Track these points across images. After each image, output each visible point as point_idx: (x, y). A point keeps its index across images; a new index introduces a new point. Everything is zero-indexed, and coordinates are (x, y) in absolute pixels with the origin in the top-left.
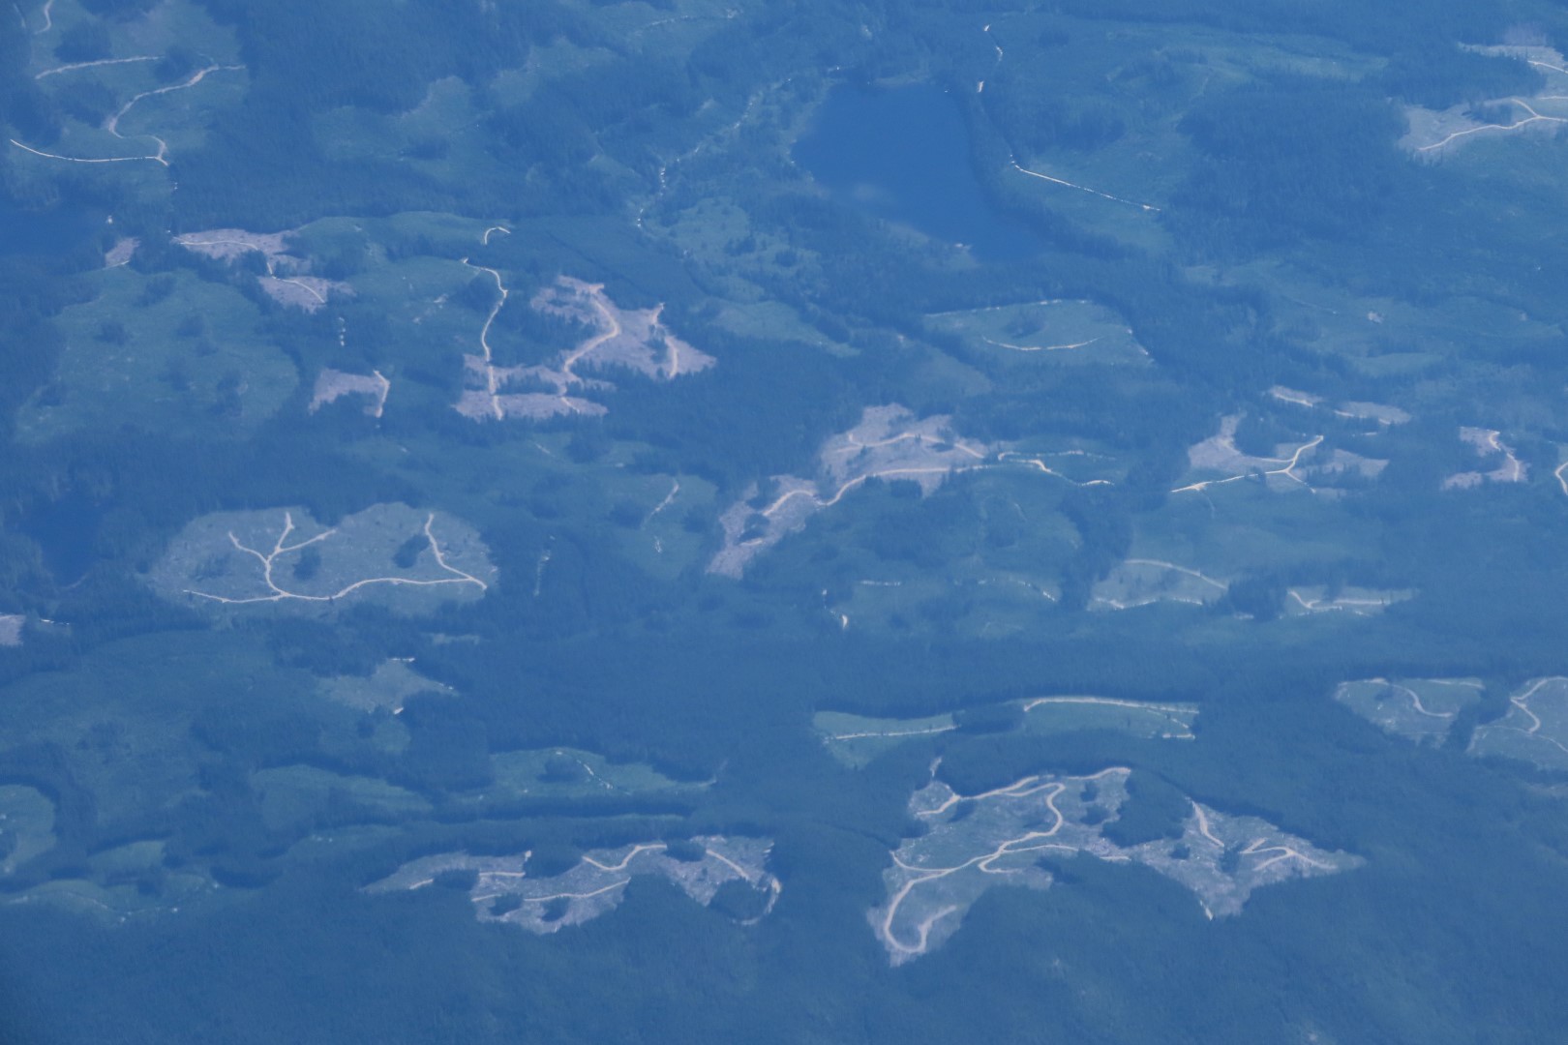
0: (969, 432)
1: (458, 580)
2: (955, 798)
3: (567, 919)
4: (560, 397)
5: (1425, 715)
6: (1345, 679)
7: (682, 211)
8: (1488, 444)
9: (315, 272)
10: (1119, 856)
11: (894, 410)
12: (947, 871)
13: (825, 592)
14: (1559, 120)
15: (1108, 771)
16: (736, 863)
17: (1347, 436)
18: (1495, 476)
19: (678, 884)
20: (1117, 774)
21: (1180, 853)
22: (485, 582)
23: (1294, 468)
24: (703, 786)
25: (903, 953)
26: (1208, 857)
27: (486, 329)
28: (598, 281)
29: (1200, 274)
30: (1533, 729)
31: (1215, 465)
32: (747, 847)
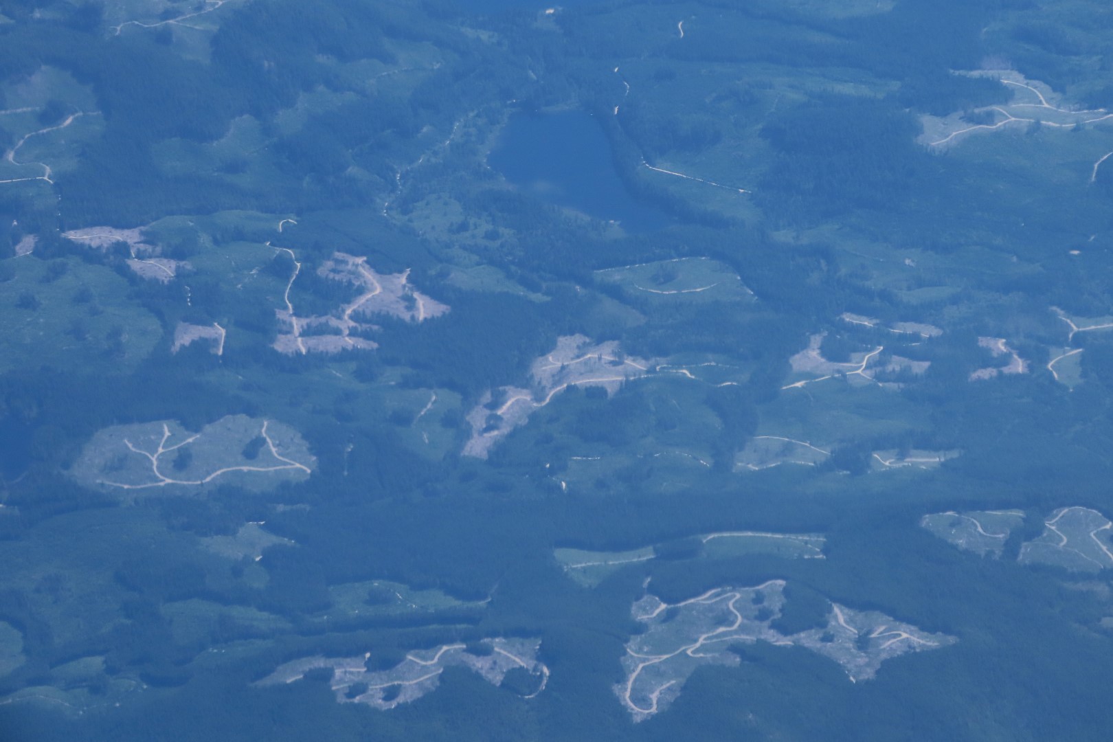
0: (634, 352)
1: (289, 467)
2: (663, 606)
3: (401, 699)
4: (343, 337)
5: (986, 536)
6: (927, 513)
7: (415, 204)
8: (999, 348)
9: (165, 255)
10: (785, 641)
11: (579, 339)
12: (665, 657)
13: (548, 466)
14: (1028, 120)
15: (769, 583)
16: (516, 656)
17: (899, 346)
18: (1006, 370)
19: (477, 672)
20: (776, 585)
21: (828, 638)
22: (310, 469)
23: (864, 370)
24: (482, 603)
25: (641, 713)
26: (847, 640)
27: (288, 290)
28: (362, 255)
29: (784, 236)
30: (1062, 544)
31: (808, 369)
32: (522, 644)
